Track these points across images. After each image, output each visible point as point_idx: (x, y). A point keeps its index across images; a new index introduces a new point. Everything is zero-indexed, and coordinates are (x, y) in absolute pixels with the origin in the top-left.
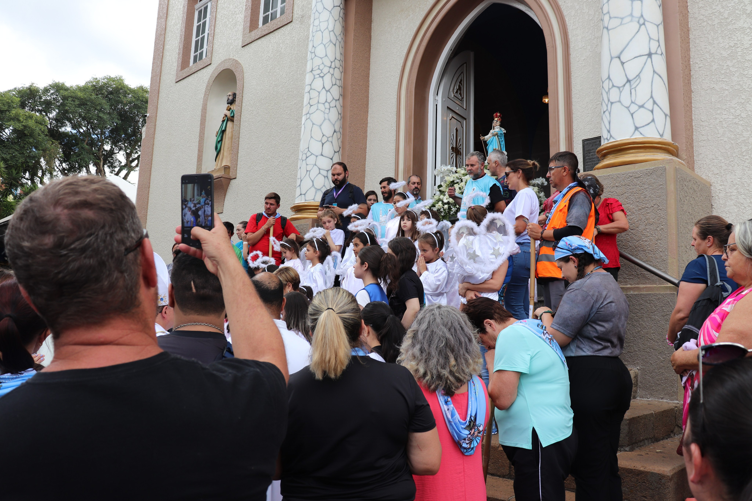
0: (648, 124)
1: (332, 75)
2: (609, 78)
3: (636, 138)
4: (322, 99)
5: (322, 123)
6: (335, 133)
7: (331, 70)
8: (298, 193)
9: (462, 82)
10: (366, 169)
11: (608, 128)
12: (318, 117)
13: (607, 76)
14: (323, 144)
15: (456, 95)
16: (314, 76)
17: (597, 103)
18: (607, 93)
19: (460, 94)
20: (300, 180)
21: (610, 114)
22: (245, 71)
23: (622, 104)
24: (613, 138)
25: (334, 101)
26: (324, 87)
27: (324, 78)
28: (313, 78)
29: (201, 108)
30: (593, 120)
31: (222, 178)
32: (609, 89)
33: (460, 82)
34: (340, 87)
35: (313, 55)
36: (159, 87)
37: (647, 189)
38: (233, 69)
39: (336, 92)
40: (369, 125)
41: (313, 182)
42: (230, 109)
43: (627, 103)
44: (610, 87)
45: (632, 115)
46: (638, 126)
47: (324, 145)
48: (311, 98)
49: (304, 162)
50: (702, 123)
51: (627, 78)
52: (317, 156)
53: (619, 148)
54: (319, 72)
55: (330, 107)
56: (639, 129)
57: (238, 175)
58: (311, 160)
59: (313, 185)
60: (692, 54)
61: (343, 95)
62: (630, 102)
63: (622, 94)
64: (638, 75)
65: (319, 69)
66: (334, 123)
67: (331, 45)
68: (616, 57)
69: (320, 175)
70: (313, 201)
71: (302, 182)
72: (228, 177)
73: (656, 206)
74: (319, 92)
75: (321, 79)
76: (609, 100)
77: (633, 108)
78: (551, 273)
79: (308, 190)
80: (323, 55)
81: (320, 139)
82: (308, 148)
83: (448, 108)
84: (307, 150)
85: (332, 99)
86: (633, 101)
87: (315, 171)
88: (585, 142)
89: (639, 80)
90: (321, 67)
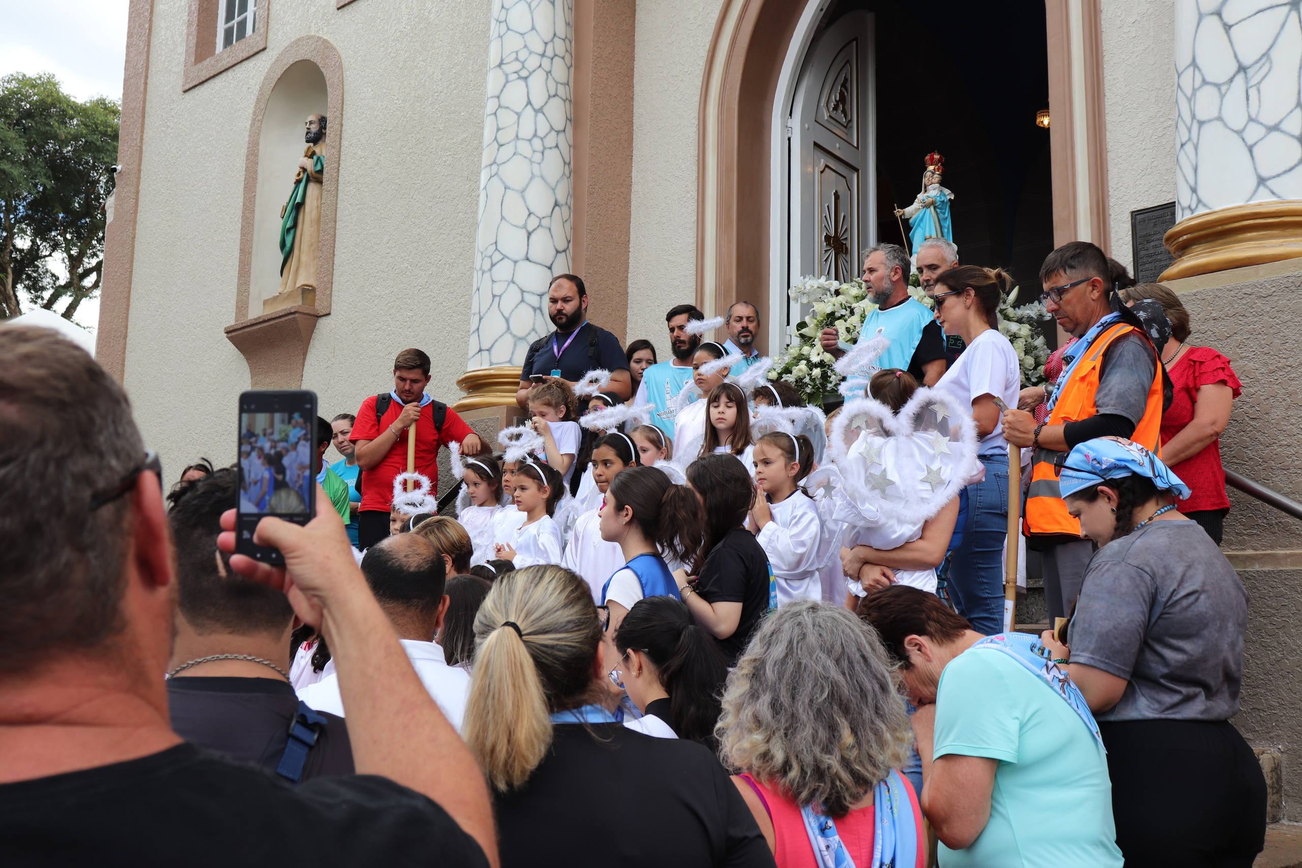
0: (1291, 169)
1: (549, 73)
2: (1194, 63)
3: (1260, 205)
4: (526, 130)
5: (527, 185)
6: (557, 208)
7: (546, 63)
8: (473, 347)
9: (848, 85)
10: (630, 290)
11: (1192, 183)
12: (516, 171)
13: (1189, 60)
14: (529, 234)
15: (834, 114)
16: (507, 75)
17: (1166, 124)
18: (1189, 100)
19: (844, 111)
20: (477, 317)
21: (1196, 148)
22: (345, 64)
23: (1226, 125)
24: (1205, 206)
25: (553, 134)
26: (529, 103)
27: (530, 80)
28: (504, 81)
29: (244, 151)
30: (1155, 164)
31: (297, 315)
32: (1195, 90)
33: (844, 85)
34: (567, 102)
35: (503, 27)
36: (144, 102)
37: (1289, 323)
38: (318, 60)
39: (557, 113)
40: (634, 188)
41: (507, 320)
42: (314, 153)
43: (1237, 119)
44: (1197, 86)
45: (1250, 149)
46: (1265, 173)
47: (533, 236)
48: (501, 126)
49: (487, 275)
51: (1238, 61)
52: (515, 262)
53: (1219, 228)
54: (517, 66)
55: (545, 148)
56: (1269, 183)
57: (334, 307)
58: (503, 271)
59: (508, 328)
61: (575, 120)
62: (1245, 118)
63: (1225, 100)
64: (1266, 55)
65: (517, 59)
66: (553, 184)
67: (545, 2)
68: (1212, 14)
69: (523, 304)
70: (508, 365)
71: (482, 321)
72: (312, 313)
74: (519, 115)
75: (522, 83)
76: (1193, 117)
77: (1254, 133)
78: (1059, 523)
79: (496, 341)
80: (525, 26)
81: (522, 223)
82: (496, 243)
83: (816, 145)
84: (494, 247)
85: (548, 128)
86: (1254, 116)
87: (511, 297)
88: (1138, 217)
89: (1267, 67)
90: (523, 55)
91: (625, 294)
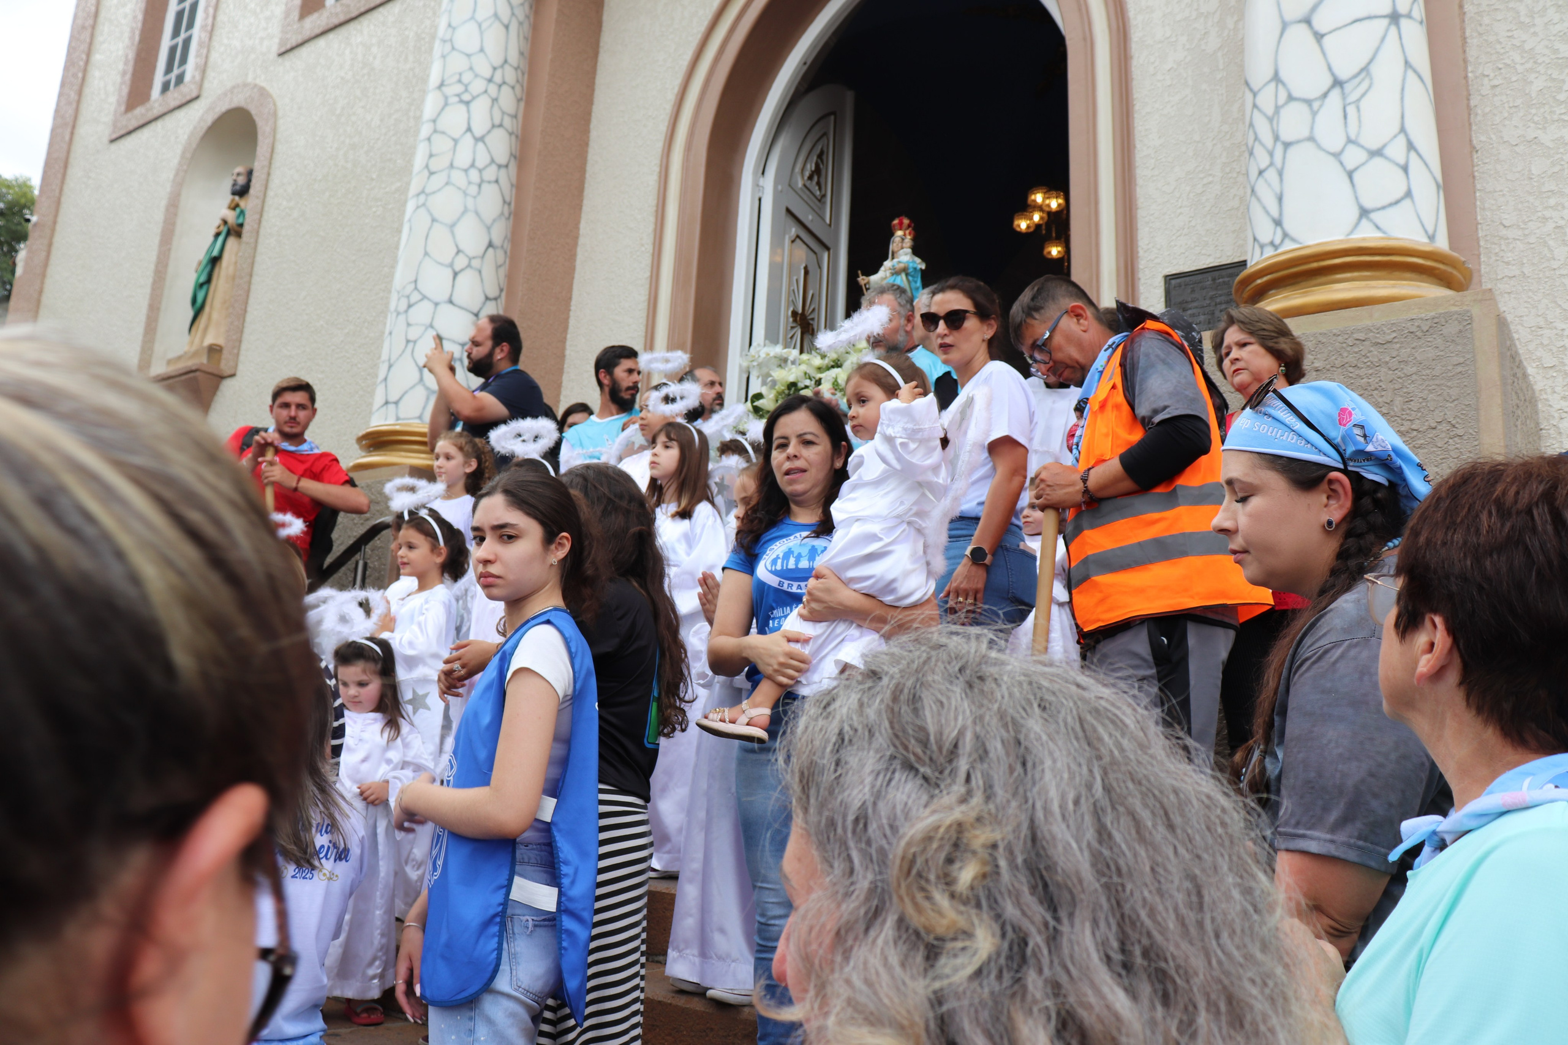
0: (1397, 202)
1: (495, 100)
2: (1276, 78)
3: (1364, 239)
4: (463, 157)
5: (459, 219)
6: (491, 250)
7: (493, 89)
8: (379, 399)
9: (824, 157)
10: (567, 352)
11: (1275, 214)
12: (447, 203)
13: (1270, 74)
14: (455, 274)
15: (808, 183)
16: (446, 98)
18: (1270, 120)
19: (818, 184)
20: (386, 365)
21: (1280, 174)
22: (280, 113)
23: (1319, 147)
24: (1293, 240)
25: (494, 167)
26: (469, 129)
27: (473, 105)
28: (442, 103)
29: (164, 203)
30: (1193, 223)
31: (198, 374)
32: (1277, 109)
33: (820, 156)
34: (513, 137)
35: (448, 47)
36: (68, 152)
37: (1414, 377)
38: (253, 112)
39: (501, 145)
40: (581, 241)
42: (237, 206)
43: (1335, 142)
44: (1281, 101)
45: (1350, 175)
46: (1368, 204)
47: (460, 277)
48: (434, 152)
49: (402, 318)
50: (1504, 232)
51: (1333, 74)
52: (436, 304)
53: (1315, 265)
54: (459, 88)
55: (482, 181)
56: (1373, 216)
57: (241, 367)
58: (421, 313)
59: (422, 379)
60: (1472, 53)
61: (521, 157)
62: (1343, 140)
63: (1319, 118)
64: (1365, 69)
65: (460, 81)
66: (489, 222)
67: (497, 25)
68: (1300, 21)
70: (418, 421)
71: (393, 369)
72: (216, 372)
73: (1444, 427)
74: (456, 141)
75: (463, 107)
76: (1277, 138)
79: (406, 393)
80: (474, 47)
81: (448, 261)
82: (416, 281)
83: (788, 211)
84: (412, 286)
85: (488, 160)
86: (1353, 137)
88: (1173, 282)
89: (1365, 85)
90: (467, 77)
91: (561, 357)
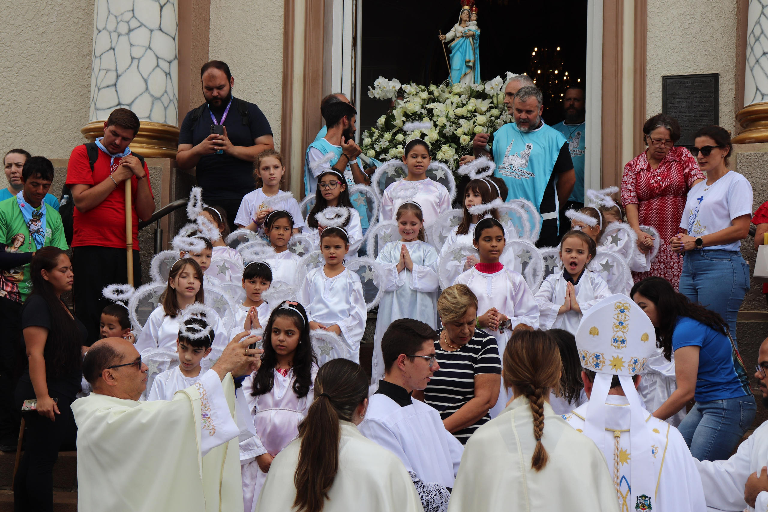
14: (162, 7)
17: (690, 21)
20: (114, 73)
30: (681, 46)
41: (146, 81)
47: (164, 9)
49: (123, 39)
52: (152, 31)
58: (140, 37)
59: (147, 89)
69: (158, 69)
70: (148, 120)
71: (120, 78)
79: (136, 98)
82: (133, 10)
84: (131, 14)
87: (148, 62)
88: (668, 81)
